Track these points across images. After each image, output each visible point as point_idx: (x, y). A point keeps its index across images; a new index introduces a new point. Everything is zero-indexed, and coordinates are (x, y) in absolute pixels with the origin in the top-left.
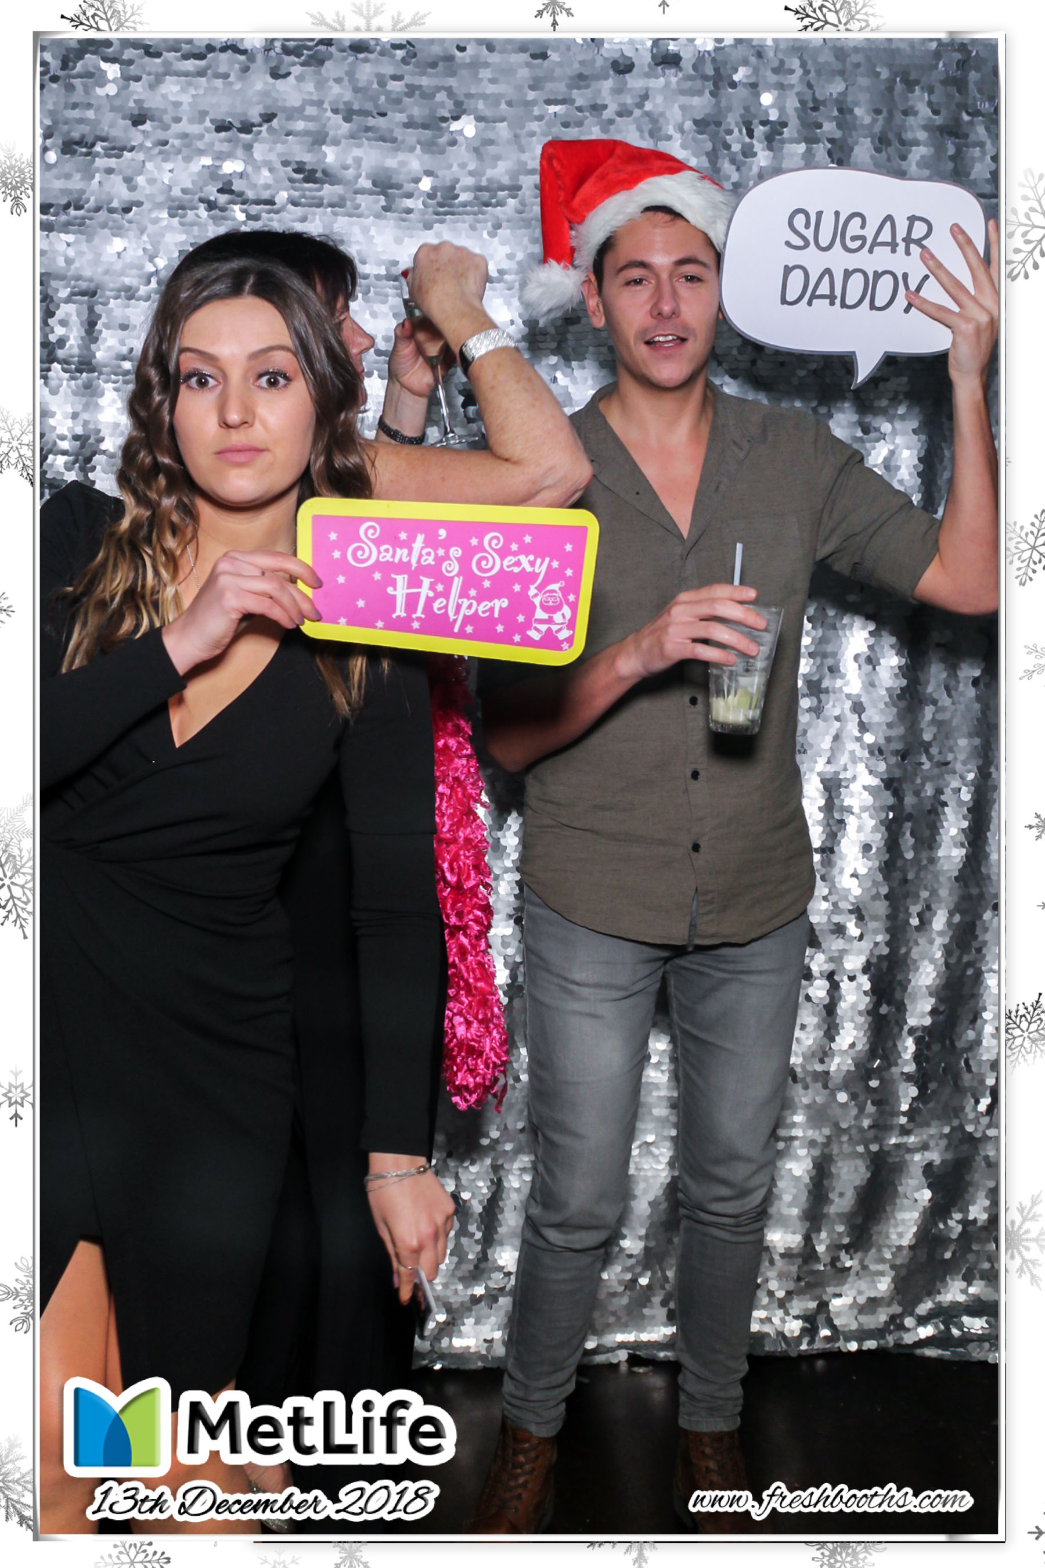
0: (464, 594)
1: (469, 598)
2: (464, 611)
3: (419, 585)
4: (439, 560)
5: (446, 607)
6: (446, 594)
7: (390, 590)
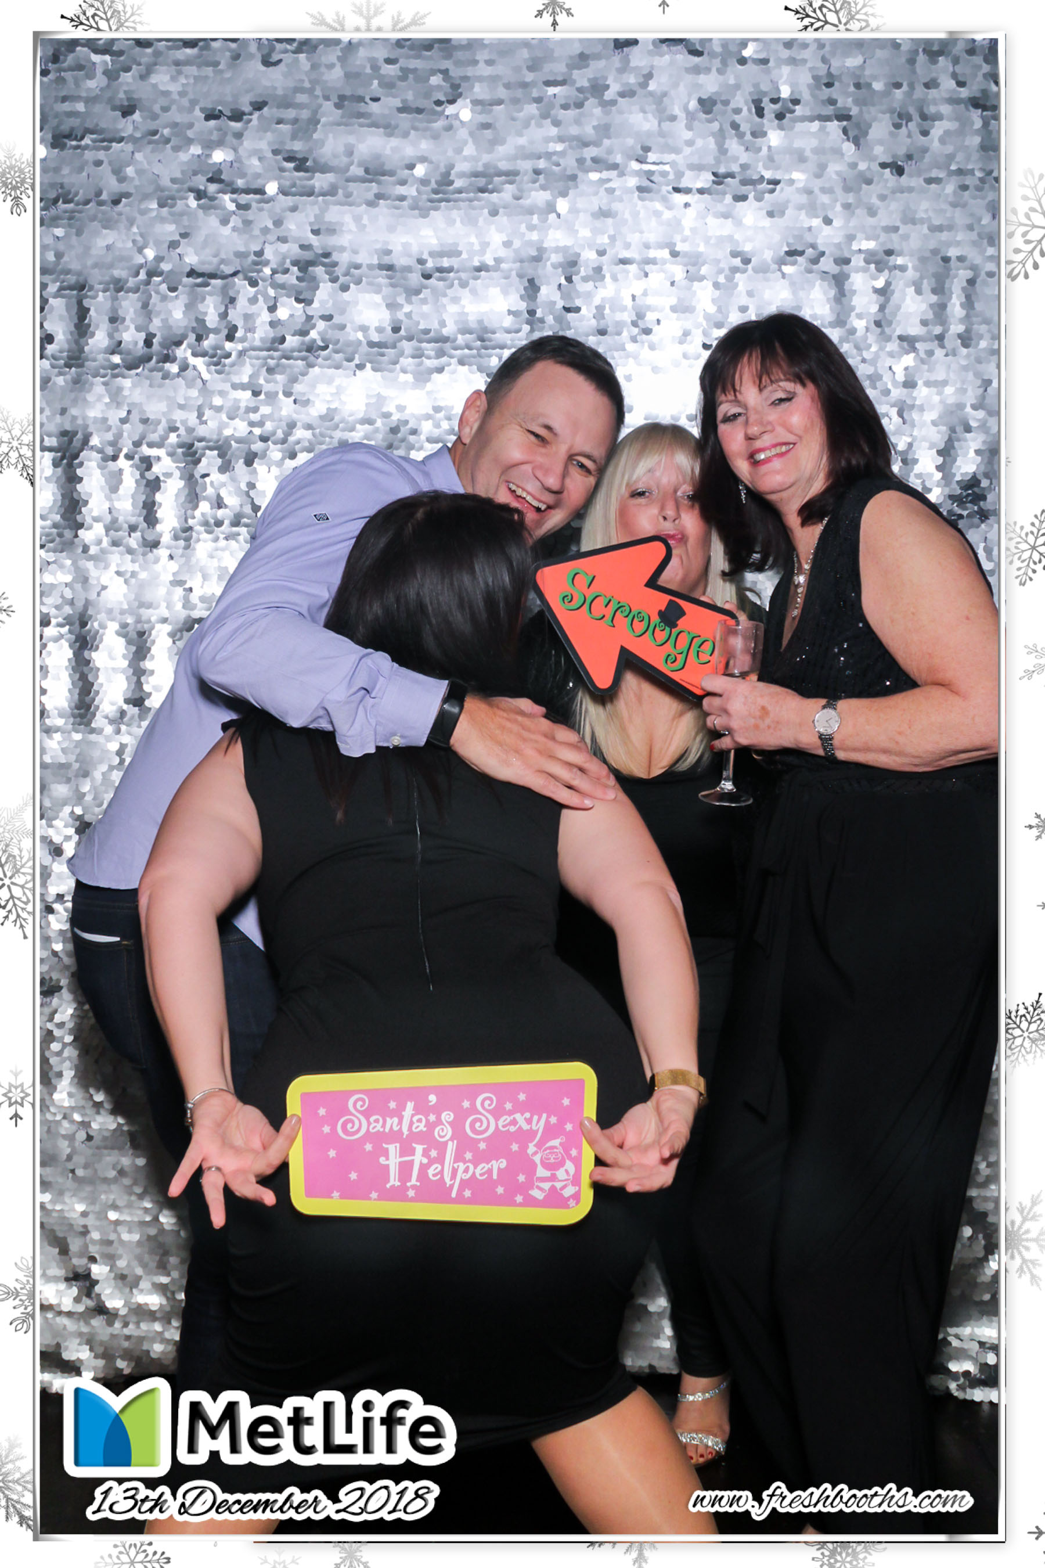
0: (459, 1157)
1: (465, 1162)
2: (460, 1175)
3: (412, 1152)
4: (431, 1126)
5: (442, 1172)
6: (441, 1160)
7: (382, 1160)
